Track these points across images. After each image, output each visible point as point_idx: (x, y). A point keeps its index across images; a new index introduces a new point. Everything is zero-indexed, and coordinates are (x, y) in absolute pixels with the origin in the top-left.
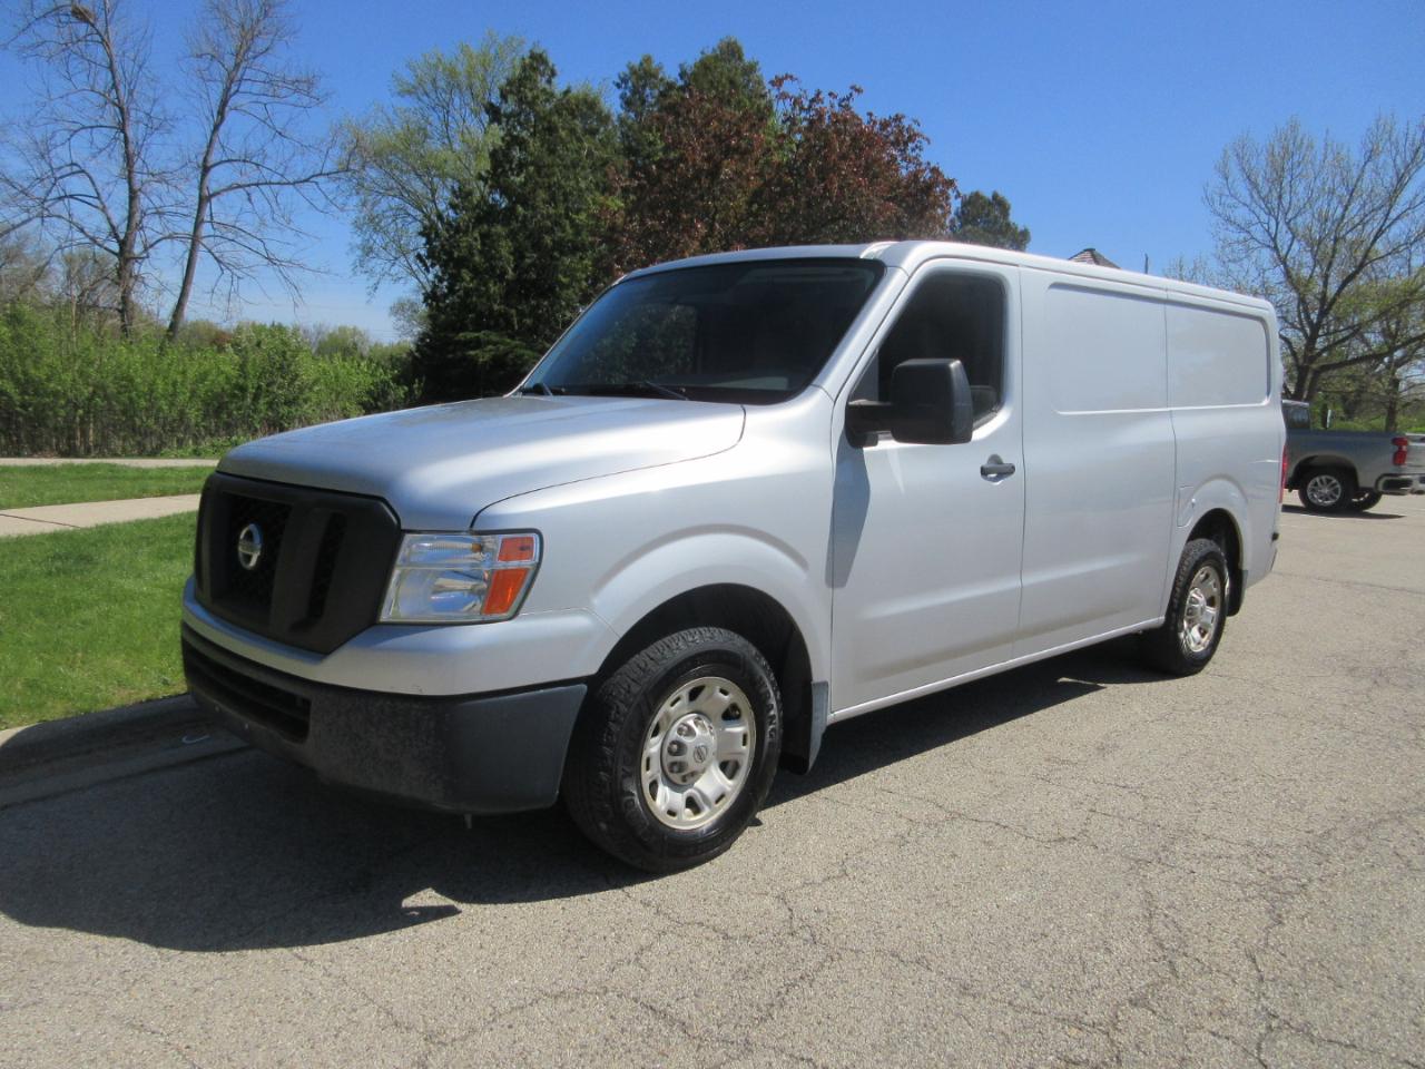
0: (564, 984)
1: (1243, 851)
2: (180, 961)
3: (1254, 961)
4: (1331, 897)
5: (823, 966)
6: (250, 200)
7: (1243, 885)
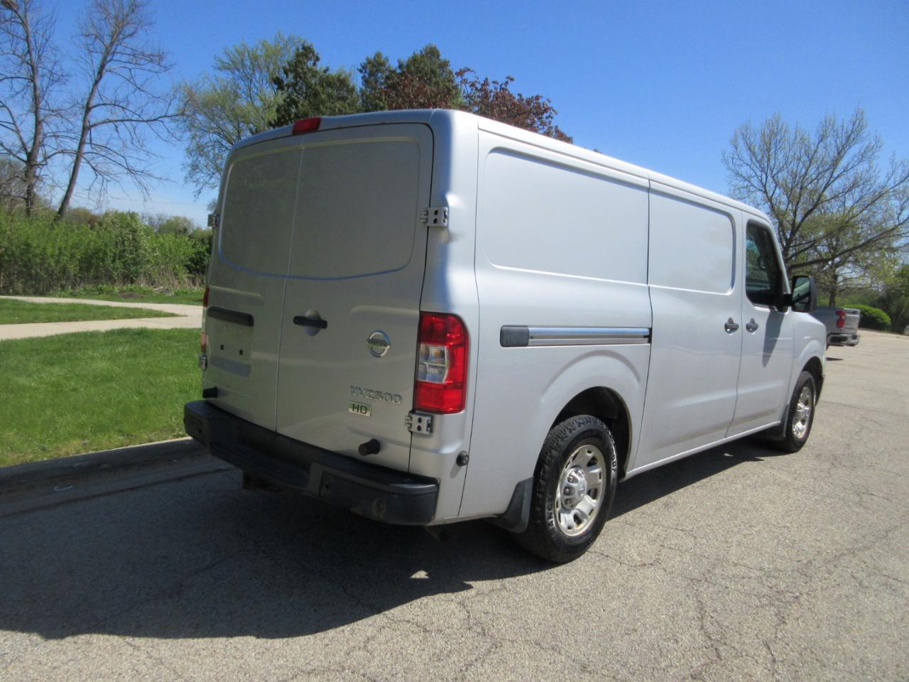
0: (315, 664)
1: (758, 573)
2: (44, 647)
3: (769, 648)
4: (814, 605)
5: (490, 652)
6: (117, 131)
7: (758, 596)
